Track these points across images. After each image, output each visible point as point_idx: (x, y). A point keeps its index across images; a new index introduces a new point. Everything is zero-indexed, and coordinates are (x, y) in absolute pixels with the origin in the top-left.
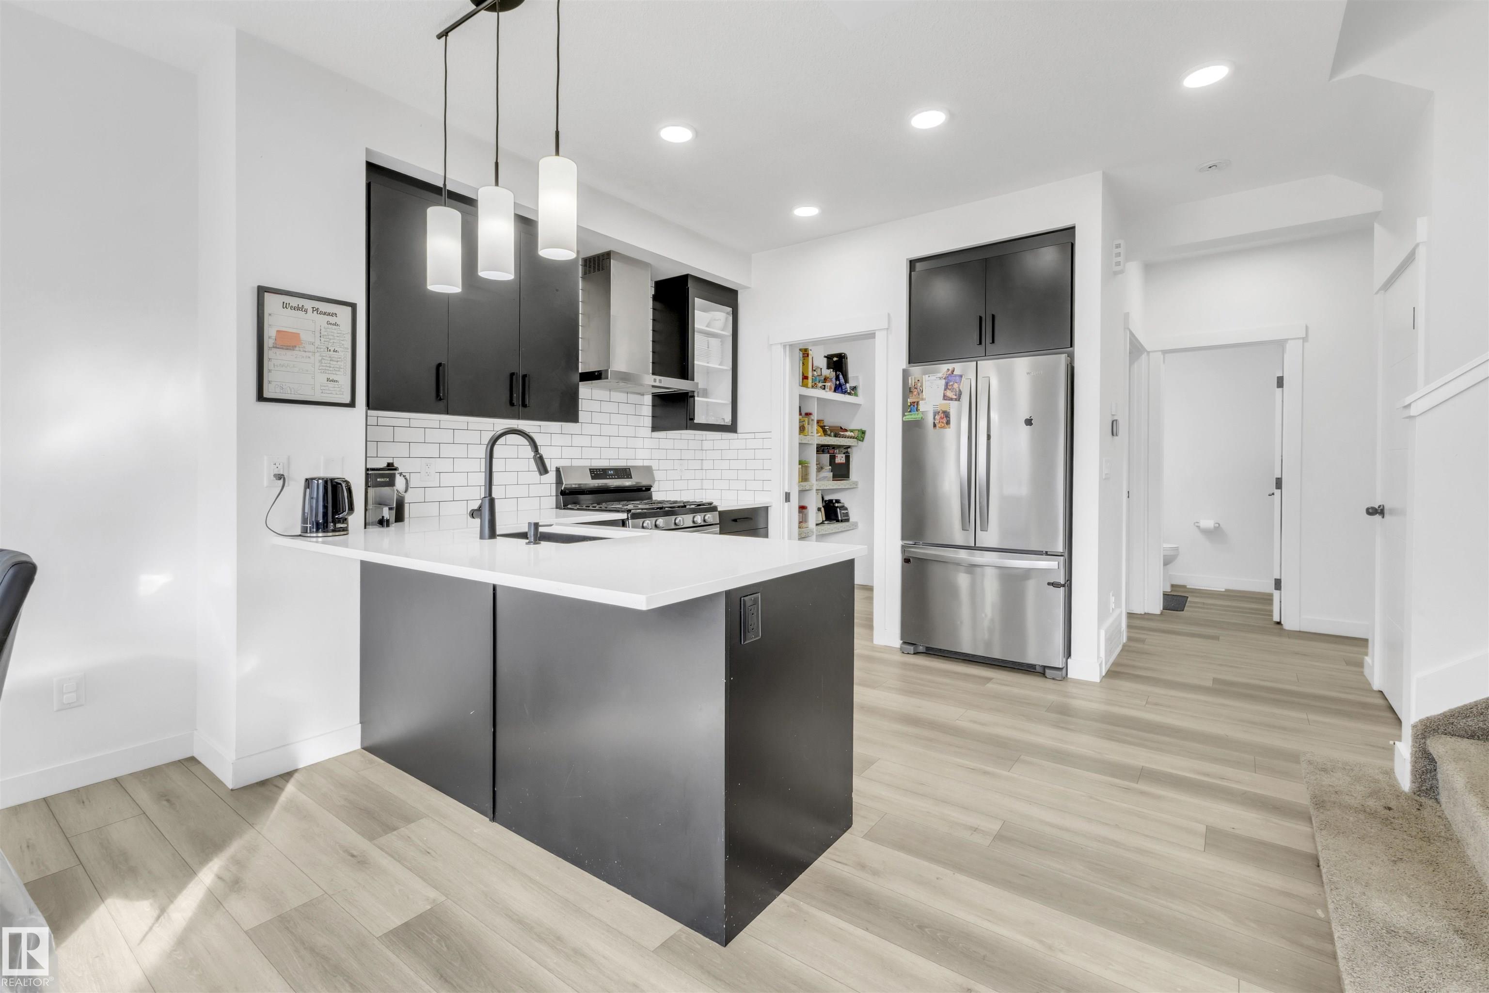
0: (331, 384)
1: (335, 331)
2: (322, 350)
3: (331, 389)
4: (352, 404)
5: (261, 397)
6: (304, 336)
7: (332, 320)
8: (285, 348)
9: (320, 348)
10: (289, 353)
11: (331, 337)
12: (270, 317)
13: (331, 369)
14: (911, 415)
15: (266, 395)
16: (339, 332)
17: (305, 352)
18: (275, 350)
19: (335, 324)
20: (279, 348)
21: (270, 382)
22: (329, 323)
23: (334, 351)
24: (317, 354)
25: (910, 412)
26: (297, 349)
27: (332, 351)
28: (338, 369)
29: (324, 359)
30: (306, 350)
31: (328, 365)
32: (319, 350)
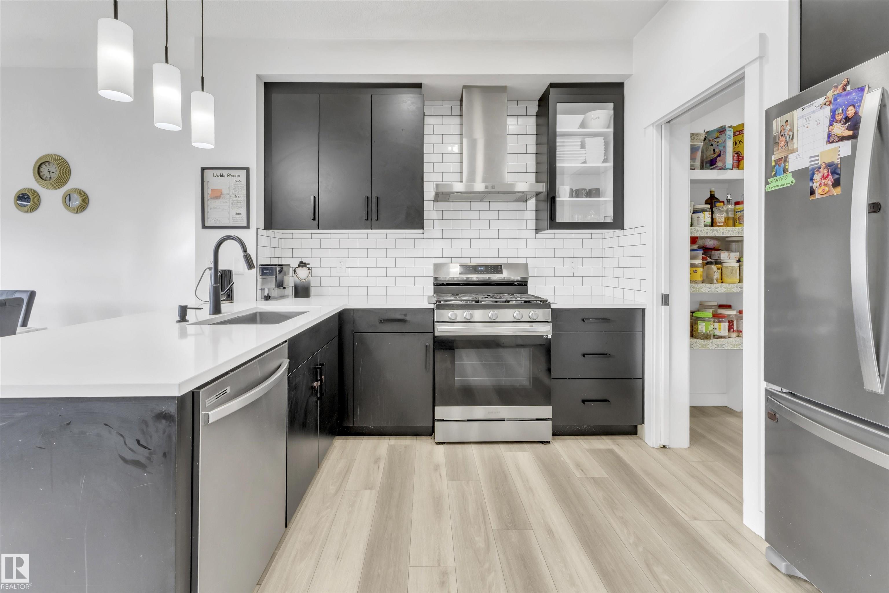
0: (238, 216)
1: (239, 185)
2: (233, 197)
3: (237, 219)
4: (248, 227)
5: (204, 227)
6: (225, 191)
7: (237, 179)
8: (216, 198)
9: (232, 196)
10: (217, 201)
11: (238, 189)
12: (208, 183)
13: (238, 207)
14: (777, 180)
15: (206, 225)
16: (241, 185)
17: (225, 199)
18: (210, 200)
19: (239, 181)
20: (212, 199)
21: (208, 218)
22: (236, 181)
23: (239, 197)
24: (231, 200)
25: (775, 175)
26: (221, 198)
27: (238, 197)
28: (241, 207)
29: (234, 202)
30: (226, 198)
31: (236, 205)
32: (232, 197)
